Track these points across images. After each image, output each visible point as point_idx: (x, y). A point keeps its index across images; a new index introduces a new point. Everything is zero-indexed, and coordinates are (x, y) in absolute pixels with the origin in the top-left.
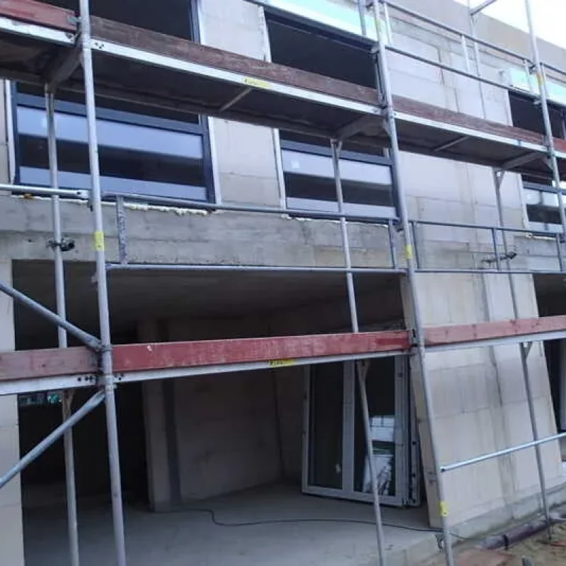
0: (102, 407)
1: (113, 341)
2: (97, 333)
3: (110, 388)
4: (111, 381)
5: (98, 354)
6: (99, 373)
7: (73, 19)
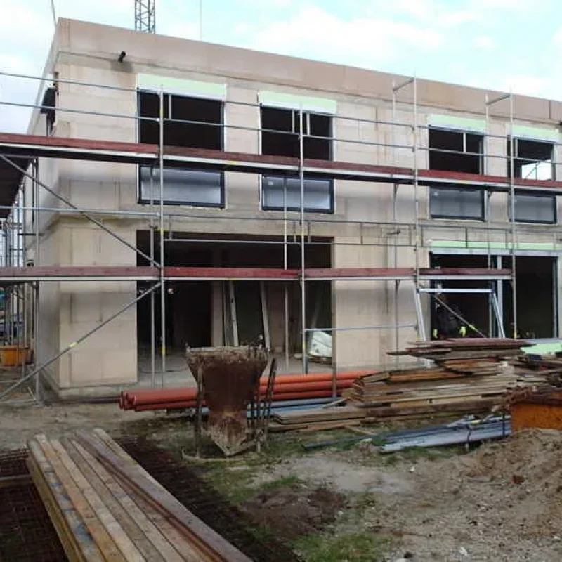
0: (160, 287)
1: (165, 265)
2: (160, 263)
3: (163, 281)
4: (163, 279)
5: (160, 269)
6: (160, 276)
7: (157, 148)
